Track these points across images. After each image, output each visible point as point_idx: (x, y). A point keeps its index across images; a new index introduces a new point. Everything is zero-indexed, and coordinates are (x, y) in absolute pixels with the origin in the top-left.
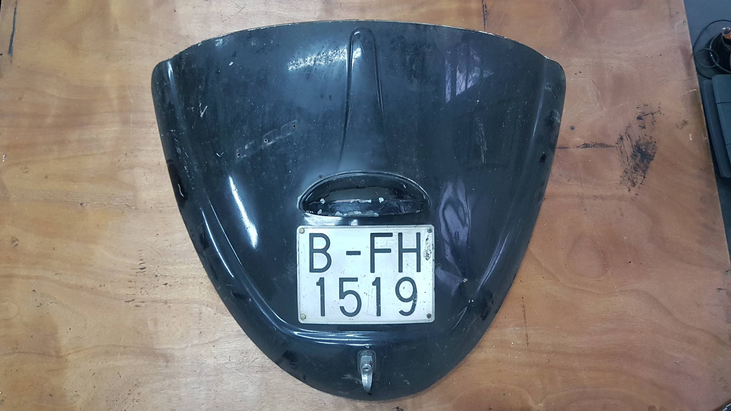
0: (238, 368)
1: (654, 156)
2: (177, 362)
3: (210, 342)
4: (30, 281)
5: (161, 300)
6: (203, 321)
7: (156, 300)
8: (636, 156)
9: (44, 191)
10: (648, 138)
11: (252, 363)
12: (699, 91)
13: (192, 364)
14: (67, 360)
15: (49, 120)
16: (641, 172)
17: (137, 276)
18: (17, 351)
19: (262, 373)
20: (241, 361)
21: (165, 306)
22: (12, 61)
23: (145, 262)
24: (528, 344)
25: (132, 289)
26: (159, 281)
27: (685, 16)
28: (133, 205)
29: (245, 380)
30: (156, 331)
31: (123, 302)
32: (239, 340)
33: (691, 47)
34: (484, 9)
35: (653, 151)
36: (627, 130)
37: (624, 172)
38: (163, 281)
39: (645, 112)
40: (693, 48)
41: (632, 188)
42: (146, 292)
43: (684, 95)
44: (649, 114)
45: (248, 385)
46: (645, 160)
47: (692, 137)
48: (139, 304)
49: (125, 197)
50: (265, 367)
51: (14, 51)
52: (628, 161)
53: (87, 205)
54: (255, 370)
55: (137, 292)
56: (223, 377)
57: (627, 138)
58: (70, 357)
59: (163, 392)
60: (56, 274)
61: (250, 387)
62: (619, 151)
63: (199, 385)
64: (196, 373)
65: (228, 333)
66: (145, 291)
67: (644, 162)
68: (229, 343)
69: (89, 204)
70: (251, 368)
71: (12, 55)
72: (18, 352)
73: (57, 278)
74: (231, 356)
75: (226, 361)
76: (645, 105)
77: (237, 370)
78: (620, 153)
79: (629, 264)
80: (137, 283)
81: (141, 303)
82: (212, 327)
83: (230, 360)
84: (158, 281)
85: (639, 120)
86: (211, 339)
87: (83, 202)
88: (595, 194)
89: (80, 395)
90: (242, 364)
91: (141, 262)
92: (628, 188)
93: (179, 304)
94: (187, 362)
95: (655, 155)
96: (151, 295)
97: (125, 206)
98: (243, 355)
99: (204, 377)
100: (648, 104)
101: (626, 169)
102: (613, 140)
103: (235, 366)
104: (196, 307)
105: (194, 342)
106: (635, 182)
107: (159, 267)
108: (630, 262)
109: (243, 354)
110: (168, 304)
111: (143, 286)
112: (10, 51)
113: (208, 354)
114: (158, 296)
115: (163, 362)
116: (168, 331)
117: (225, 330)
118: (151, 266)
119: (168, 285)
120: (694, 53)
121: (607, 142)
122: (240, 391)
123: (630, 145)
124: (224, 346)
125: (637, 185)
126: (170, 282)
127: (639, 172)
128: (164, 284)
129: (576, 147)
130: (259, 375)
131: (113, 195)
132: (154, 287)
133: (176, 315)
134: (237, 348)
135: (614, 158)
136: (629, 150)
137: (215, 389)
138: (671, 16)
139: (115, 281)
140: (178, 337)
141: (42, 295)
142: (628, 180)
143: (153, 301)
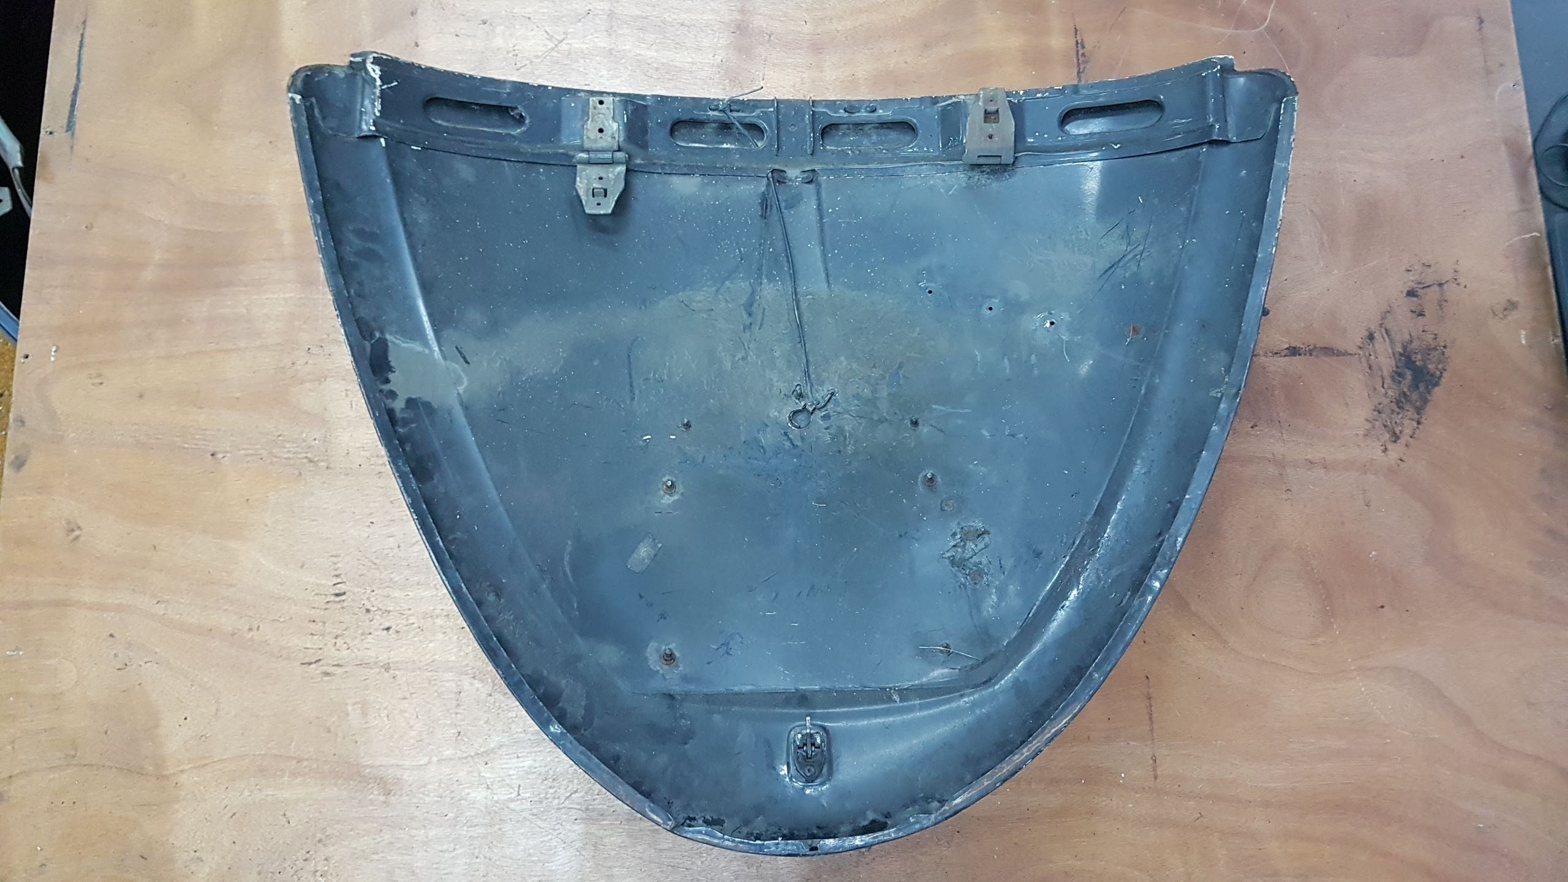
0: (535, 811)
1: (1441, 376)
2: (407, 795)
3: (478, 754)
4: (105, 615)
5: (376, 663)
6: (464, 709)
7: (365, 662)
8: (1400, 375)
9: (137, 424)
10: (1429, 337)
11: (567, 802)
12: (1544, 236)
13: (439, 799)
14: (178, 785)
15: (149, 275)
16: (1411, 412)
17: (327, 611)
18: (74, 762)
19: (585, 823)
20: (542, 796)
21: (387, 675)
22: (75, 147)
23: (345, 580)
24: (1156, 778)
25: (316, 637)
26: (375, 621)
27: (1519, 71)
28: (321, 458)
29: (550, 837)
30: (366, 728)
31: (298, 663)
32: (539, 751)
33: (1530, 140)
34: (1078, 51)
35: (1440, 366)
36: (1383, 319)
37: (1375, 410)
38: (380, 621)
39: (1423, 281)
40: (1535, 141)
41: (1390, 446)
42: (346, 645)
43: (1510, 246)
44: (1434, 284)
45: (556, 847)
46: (1420, 385)
47: (1526, 338)
48: (330, 669)
49: (304, 441)
50: (594, 810)
51: (77, 126)
52: (1383, 387)
53: (224, 457)
54: (572, 816)
55: (326, 645)
56: (503, 830)
57: (1383, 338)
58: (183, 778)
59: (375, 857)
60: (157, 603)
61: (560, 853)
62: (1365, 365)
63: (452, 845)
64: (448, 820)
65: (515, 736)
66: (342, 642)
67: (1418, 387)
68: (518, 757)
69: (229, 455)
70: (563, 811)
71: (73, 134)
72: (75, 765)
73: (160, 610)
74: (522, 785)
75: (509, 796)
76: (1424, 264)
77: (534, 815)
78: (1367, 370)
79: (1381, 609)
80: (327, 624)
81: (335, 668)
82: (482, 722)
83: (519, 795)
84: (372, 623)
85: (1410, 298)
86: (481, 747)
87: (217, 449)
88: (1309, 457)
89: (204, 859)
90: (544, 803)
91: (335, 581)
92: (1382, 445)
93: (413, 672)
94: (428, 796)
95: (1444, 375)
96: (356, 650)
97: (305, 461)
98: (546, 785)
99: (465, 828)
100: (1432, 263)
101: (1380, 404)
102: (1352, 340)
103: (530, 807)
104: (450, 678)
105: (444, 753)
106: (1398, 432)
107: (373, 591)
108: (1382, 607)
109: (546, 782)
110: (392, 672)
111: (339, 632)
112: (70, 126)
113: (474, 779)
114: (372, 654)
115: (379, 794)
116: (389, 728)
117: (510, 729)
118: (356, 590)
119: (391, 631)
120: (1535, 153)
121: (1341, 344)
122: (539, 861)
123: (1390, 351)
124: (507, 764)
125: (1403, 440)
126: (397, 625)
127: (1408, 411)
128: (383, 630)
129: (1270, 354)
130: (579, 828)
131: (280, 436)
132: (363, 634)
133: (408, 695)
134: (535, 768)
135: (1354, 379)
136: (1386, 362)
137: (487, 855)
138: (1488, 72)
139: (282, 620)
140: (412, 741)
141: (129, 645)
142: (1383, 428)
143: (361, 665)
